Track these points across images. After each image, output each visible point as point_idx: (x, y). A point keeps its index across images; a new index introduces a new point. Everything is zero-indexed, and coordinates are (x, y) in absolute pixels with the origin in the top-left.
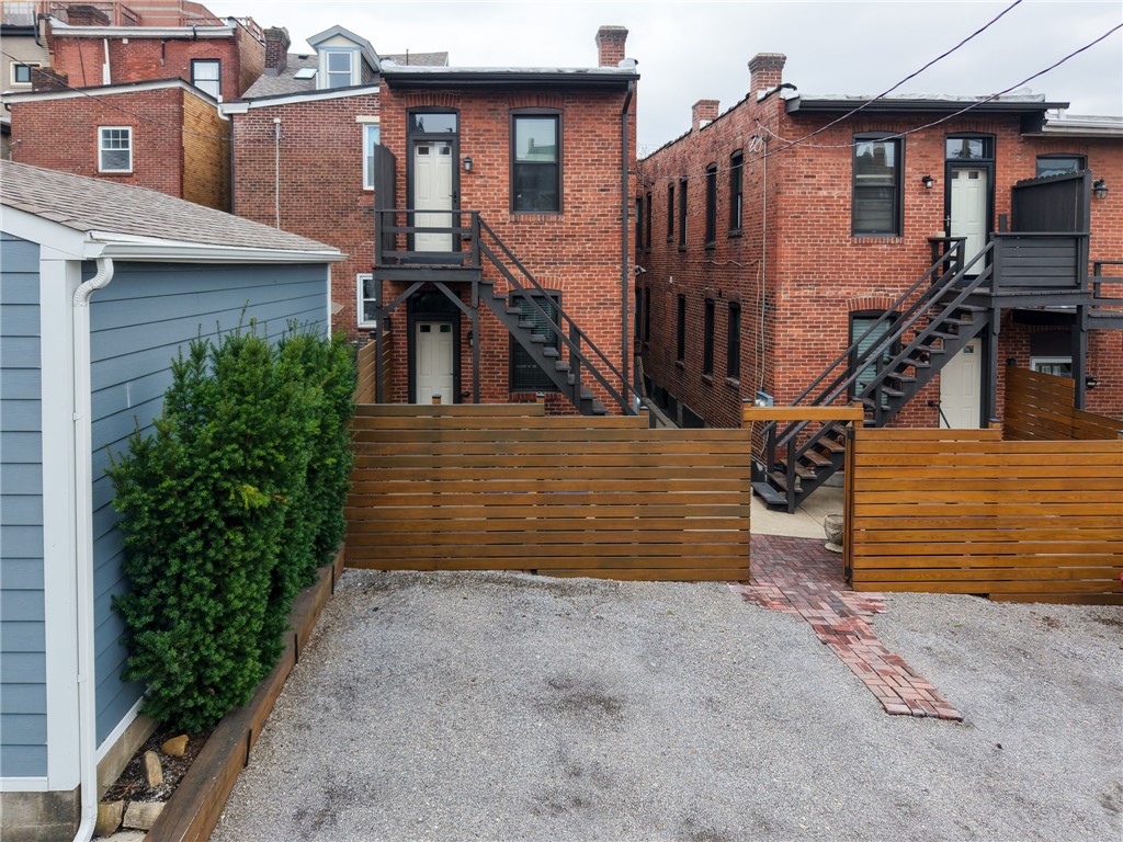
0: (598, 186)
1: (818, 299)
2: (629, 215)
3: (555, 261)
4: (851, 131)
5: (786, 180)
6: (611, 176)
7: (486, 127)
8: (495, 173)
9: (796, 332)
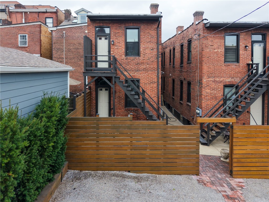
0: (150, 49)
1: (214, 81)
2: (159, 57)
3: (138, 70)
4: (224, 32)
5: (205, 47)
6: (154, 45)
7: (118, 31)
8: (121, 45)
9: (208, 91)
